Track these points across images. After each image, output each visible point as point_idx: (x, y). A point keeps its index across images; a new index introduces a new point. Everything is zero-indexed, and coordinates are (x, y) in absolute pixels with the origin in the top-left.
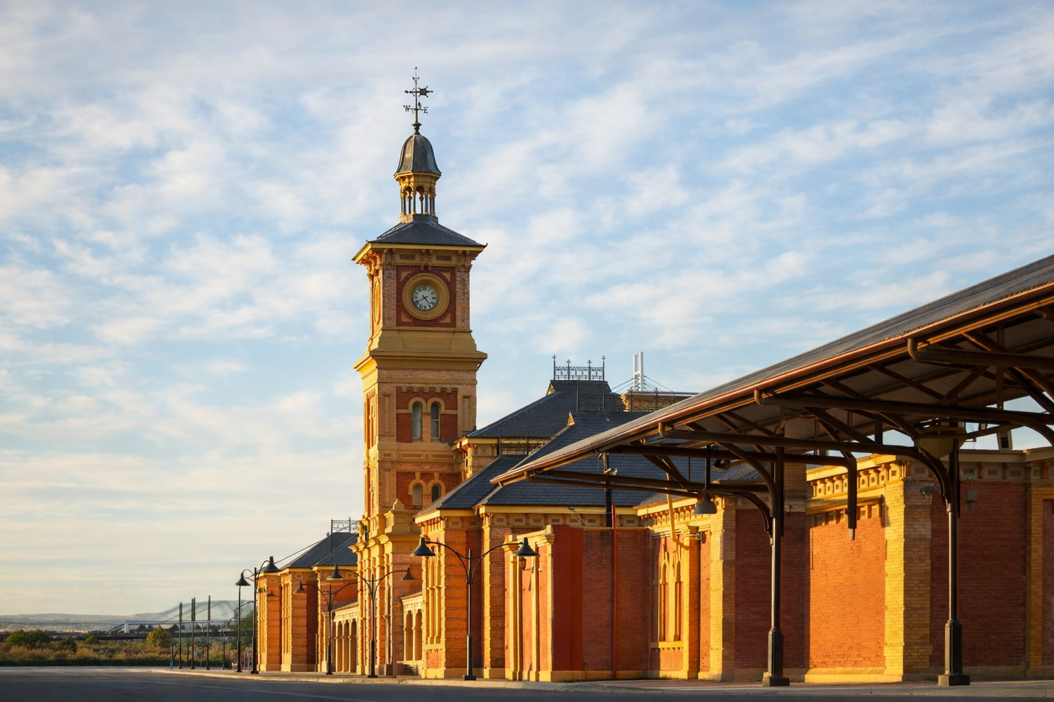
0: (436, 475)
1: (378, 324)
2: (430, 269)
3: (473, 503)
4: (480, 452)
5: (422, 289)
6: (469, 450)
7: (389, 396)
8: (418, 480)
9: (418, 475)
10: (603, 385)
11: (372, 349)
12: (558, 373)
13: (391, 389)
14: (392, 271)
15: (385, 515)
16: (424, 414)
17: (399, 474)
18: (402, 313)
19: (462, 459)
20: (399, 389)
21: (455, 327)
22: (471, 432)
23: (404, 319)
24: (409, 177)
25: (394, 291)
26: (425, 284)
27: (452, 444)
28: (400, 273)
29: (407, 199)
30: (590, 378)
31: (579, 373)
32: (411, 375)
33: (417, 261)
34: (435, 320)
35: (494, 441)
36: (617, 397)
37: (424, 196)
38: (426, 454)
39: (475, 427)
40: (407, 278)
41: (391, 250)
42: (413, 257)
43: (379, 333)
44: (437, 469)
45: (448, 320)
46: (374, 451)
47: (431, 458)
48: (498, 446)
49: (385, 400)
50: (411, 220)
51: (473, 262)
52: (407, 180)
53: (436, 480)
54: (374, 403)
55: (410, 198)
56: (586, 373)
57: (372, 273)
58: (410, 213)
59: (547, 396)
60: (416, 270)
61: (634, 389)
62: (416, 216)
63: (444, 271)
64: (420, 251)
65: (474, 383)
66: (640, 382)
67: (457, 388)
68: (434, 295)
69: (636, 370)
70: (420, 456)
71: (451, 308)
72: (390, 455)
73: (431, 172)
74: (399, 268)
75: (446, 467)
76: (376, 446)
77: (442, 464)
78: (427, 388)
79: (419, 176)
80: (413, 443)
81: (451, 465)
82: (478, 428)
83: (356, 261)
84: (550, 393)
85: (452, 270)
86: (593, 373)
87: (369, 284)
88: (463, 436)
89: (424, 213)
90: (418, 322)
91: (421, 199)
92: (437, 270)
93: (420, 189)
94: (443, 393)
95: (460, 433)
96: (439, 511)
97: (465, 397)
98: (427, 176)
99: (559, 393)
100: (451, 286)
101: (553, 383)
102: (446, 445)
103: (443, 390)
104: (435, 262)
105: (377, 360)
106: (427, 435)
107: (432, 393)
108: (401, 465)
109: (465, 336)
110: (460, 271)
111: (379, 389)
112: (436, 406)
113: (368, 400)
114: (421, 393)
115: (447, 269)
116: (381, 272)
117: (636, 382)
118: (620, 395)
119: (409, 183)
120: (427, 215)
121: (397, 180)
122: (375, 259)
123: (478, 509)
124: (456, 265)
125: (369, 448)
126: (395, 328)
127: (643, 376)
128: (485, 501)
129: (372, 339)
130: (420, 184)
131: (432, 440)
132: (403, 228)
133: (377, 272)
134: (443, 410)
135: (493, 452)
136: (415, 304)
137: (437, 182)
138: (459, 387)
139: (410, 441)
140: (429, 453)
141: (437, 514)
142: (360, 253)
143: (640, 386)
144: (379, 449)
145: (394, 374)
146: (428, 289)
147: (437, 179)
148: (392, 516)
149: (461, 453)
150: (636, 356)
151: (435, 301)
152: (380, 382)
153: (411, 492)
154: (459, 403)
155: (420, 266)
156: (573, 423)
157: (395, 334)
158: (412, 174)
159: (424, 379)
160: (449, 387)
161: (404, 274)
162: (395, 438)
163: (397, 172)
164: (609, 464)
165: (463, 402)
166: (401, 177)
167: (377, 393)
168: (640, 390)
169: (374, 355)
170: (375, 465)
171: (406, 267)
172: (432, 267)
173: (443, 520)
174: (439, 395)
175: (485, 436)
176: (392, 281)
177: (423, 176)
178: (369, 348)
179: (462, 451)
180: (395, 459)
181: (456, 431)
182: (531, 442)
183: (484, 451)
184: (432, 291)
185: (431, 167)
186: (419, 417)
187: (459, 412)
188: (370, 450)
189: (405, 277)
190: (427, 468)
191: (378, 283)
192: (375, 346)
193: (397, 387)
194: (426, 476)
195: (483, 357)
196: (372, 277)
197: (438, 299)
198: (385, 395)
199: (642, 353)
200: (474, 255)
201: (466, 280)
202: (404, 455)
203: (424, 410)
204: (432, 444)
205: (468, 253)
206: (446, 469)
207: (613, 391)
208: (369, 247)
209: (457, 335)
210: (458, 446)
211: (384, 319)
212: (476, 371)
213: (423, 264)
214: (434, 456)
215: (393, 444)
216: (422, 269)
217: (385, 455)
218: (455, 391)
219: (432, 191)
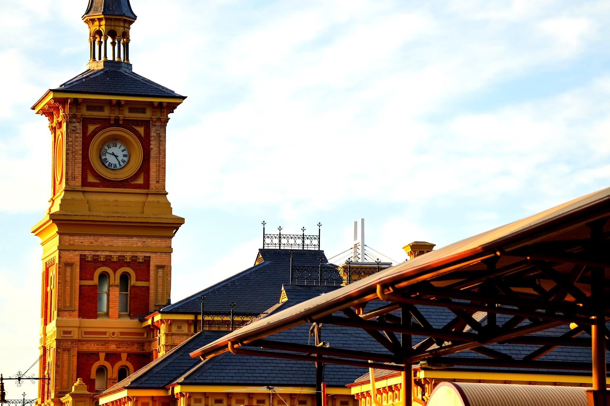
0: (124, 356)
1: (60, 183)
2: (121, 122)
3: (166, 382)
4: (174, 329)
5: (111, 145)
6: (163, 328)
7: (71, 265)
8: (102, 361)
9: (102, 356)
10: (319, 255)
11: (52, 212)
12: (268, 241)
13: (74, 257)
14: (77, 125)
15: (61, 399)
16: (112, 286)
17: (80, 355)
18: (88, 172)
19: (153, 337)
20: (83, 258)
21: (148, 189)
22: (165, 306)
23: (91, 179)
24: (100, 20)
25: (79, 147)
26: (114, 140)
27: (143, 320)
28: (87, 127)
29: (96, 42)
30: (303, 247)
31: (292, 241)
32: (96, 241)
33: (106, 113)
34: (126, 180)
35: (191, 317)
36: (334, 268)
37: (116, 42)
38: (112, 331)
39: (169, 301)
40: (95, 133)
41: (76, 100)
42: (101, 109)
43: (61, 194)
44: (125, 349)
45: (140, 181)
46: (52, 327)
47: (116, 337)
48: (195, 323)
49: (65, 271)
50: (101, 66)
51: (170, 115)
52: (97, 23)
53: (124, 361)
54: (53, 272)
55: (100, 43)
56: (299, 241)
57: (54, 125)
58: (100, 59)
59: (255, 266)
60: (105, 123)
61: (353, 260)
62: (106, 62)
63: (137, 125)
64: (110, 101)
65: (169, 251)
66: (360, 251)
67: (149, 257)
68: (125, 153)
69: (355, 238)
70: (105, 333)
71: (145, 168)
72: (70, 332)
73: (124, 15)
74: (86, 122)
75: (136, 346)
76: (54, 323)
77: (132, 343)
78: (115, 256)
79: (111, 19)
80: (98, 319)
81: (142, 344)
82: (173, 302)
83: (36, 111)
84: (257, 263)
85: (146, 124)
86: (307, 242)
87: (51, 137)
88: (155, 311)
89: (116, 59)
90: (106, 183)
91: (113, 44)
92: (128, 124)
93: (112, 33)
94: (134, 263)
95: (152, 308)
96: (126, 391)
97: (158, 267)
98: (120, 20)
99: (267, 263)
100: (145, 142)
101: (262, 252)
102: (136, 321)
103: (134, 259)
104: (127, 114)
105: (58, 225)
106: (115, 309)
107: (121, 262)
108: (83, 344)
109: (160, 199)
110: (155, 126)
111: (60, 257)
112: (125, 278)
113: (47, 270)
114: (108, 261)
115: (139, 123)
116: (64, 125)
117: (355, 252)
118: (337, 267)
119: (100, 26)
120: (119, 62)
121: (85, 22)
122: (57, 109)
123: (173, 388)
124: (151, 118)
125: (46, 324)
126: (80, 189)
127: (364, 245)
128: (181, 379)
129: (53, 201)
130: (113, 28)
131: (120, 316)
132: (90, 75)
133: (60, 124)
134: (133, 281)
135: (189, 330)
136: (103, 162)
137: (131, 26)
138: (153, 256)
139: (95, 316)
140: (115, 331)
141: (124, 394)
142: (40, 101)
143: (360, 256)
144: (57, 326)
145: (77, 240)
146: (118, 145)
147: (131, 23)
148: (70, 399)
149: (153, 330)
150: (356, 223)
151: (126, 159)
152: (61, 249)
153: (93, 375)
154: (152, 273)
155: (109, 120)
156: (286, 299)
157: (80, 196)
158: (103, 16)
159: (111, 246)
160: (141, 256)
161: (91, 128)
162: (77, 313)
163: (86, 14)
164: (322, 338)
165: (157, 273)
166: (90, 19)
167: (57, 261)
168: (360, 261)
169: (54, 218)
170: (52, 344)
171: (94, 121)
172: (124, 120)
173: (131, 400)
174: (128, 264)
175: (181, 310)
176: (78, 135)
177: (115, 19)
178: (50, 211)
179: (154, 328)
180: (76, 337)
181: (147, 305)
182: (236, 319)
183: (179, 327)
184: (123, 148)
185: (125, 10)
186: (105, 289)
187: (152, 285)
188: (47, 327)
189: (93, 132)
190: (113, 347)
191: (60, 137)
192: (56, 208)
193: (81, 255)
194: (112, 357)
195: (178, 223)
196: (53, 130)
197: (129, 156)
198: (67, 264)
199: (363, 220)
200: (172, 108)
201: (161, 134)
202: (86, 333)
203: (112, 282)
204: (120, 320)
205: (165, 105)
206: (135, 349)
207: (330, 262)
208: (51, 96)
209: (151, 198)
210: (150, 322)
211: (67, 179)
212: (172, 237)
213: (113, 116)
214: (122, 333)
215: (74, 320)
216: (112, 122)
217: (65, 332)
218: (147, 260)
219: (126, 35)
